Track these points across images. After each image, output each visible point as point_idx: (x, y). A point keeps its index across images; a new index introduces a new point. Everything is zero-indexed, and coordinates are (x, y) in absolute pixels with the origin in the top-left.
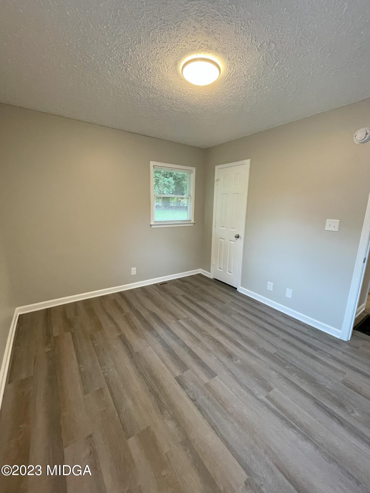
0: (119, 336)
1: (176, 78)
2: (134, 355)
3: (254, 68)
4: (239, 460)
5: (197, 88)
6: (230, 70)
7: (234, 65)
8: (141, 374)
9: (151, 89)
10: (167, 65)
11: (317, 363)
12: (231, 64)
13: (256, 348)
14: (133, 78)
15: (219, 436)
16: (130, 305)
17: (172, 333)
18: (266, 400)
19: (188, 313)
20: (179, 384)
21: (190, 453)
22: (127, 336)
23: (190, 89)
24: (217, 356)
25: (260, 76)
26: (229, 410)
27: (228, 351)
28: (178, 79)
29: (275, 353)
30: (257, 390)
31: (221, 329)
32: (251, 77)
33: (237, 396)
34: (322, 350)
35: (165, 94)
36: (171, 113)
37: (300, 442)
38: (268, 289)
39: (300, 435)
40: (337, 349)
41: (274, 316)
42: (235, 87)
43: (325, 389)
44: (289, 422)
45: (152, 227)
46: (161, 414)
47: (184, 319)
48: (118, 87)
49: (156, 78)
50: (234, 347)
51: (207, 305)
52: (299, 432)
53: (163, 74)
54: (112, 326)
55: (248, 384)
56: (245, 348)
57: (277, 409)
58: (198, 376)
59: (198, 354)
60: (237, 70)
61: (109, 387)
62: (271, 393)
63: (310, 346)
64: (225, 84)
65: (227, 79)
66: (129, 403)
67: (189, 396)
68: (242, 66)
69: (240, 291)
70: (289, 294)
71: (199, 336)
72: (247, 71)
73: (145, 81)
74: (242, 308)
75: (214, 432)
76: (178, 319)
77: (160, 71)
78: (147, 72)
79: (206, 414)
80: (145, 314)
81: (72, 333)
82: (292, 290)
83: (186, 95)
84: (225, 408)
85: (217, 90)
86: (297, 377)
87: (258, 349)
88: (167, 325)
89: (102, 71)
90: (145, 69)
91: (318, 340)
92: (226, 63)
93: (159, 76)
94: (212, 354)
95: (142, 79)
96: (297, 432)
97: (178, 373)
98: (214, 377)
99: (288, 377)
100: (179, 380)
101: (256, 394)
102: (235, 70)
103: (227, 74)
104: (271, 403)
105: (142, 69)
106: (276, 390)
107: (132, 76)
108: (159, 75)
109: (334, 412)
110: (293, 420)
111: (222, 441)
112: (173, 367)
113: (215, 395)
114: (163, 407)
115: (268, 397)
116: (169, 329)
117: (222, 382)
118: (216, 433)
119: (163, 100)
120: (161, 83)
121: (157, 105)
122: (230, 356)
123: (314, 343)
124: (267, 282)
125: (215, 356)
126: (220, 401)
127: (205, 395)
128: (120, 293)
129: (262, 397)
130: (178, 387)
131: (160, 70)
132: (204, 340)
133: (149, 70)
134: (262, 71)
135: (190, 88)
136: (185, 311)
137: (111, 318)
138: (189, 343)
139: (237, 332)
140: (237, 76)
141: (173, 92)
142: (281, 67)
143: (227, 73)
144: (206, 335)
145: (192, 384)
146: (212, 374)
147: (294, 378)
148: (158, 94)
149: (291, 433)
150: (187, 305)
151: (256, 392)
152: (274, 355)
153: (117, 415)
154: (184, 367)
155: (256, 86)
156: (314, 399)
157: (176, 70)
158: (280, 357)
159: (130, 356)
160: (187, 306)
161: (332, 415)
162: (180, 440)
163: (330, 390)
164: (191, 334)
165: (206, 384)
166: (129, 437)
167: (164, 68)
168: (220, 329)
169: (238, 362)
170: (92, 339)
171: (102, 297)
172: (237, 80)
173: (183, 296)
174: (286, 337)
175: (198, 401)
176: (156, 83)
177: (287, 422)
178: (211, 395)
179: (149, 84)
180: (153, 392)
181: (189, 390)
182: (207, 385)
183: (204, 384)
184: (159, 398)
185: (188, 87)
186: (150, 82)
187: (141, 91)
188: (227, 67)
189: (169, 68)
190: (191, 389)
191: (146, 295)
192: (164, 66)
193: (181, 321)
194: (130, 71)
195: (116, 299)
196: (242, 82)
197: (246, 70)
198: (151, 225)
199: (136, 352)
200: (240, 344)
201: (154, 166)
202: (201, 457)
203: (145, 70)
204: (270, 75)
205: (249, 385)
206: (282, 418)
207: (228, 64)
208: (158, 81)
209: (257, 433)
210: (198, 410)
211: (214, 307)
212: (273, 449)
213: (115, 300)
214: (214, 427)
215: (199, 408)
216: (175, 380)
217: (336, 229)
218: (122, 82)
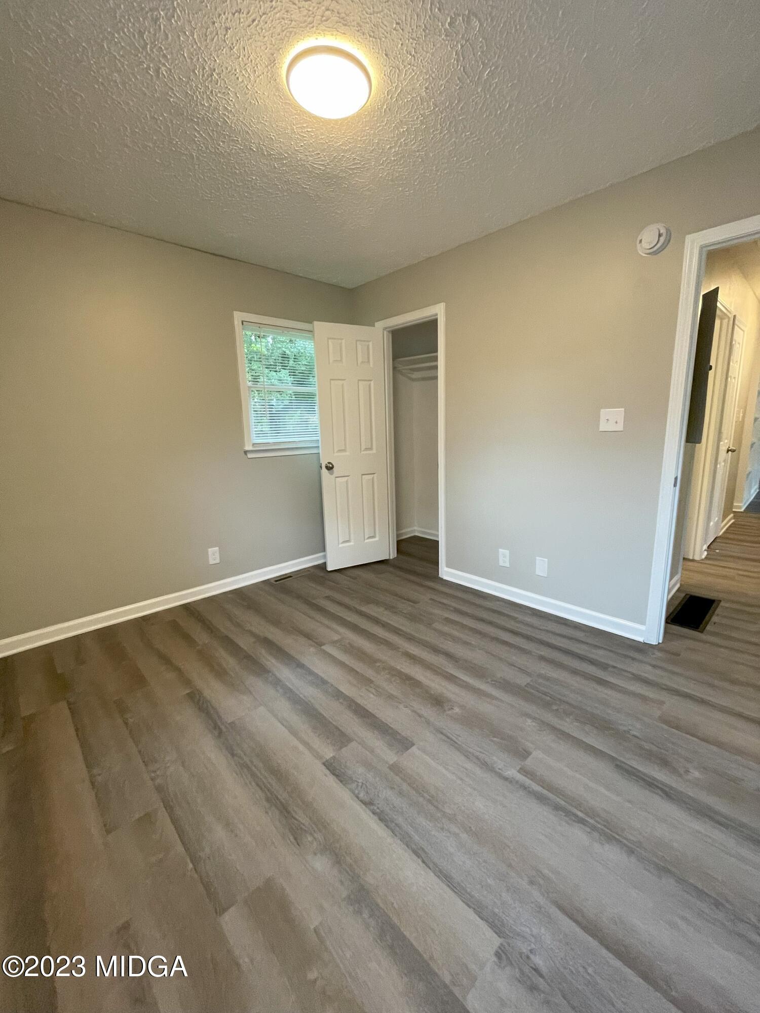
0: (188, 694)
1: (276, 100)
2: (224, 730)
3: (441, 82)
4: (478, 908)
5: (324, 129)
6: (392, 83)
7: (398, 71)
8: (244, 768)
9: (221, 127)
10: (251, 65)
11: (610, 692)
12: (391, 68)
13: (489, 680)
14: (175, 95)
15: (431, 868)
16: (209, 628)
17: (311, 672)
18: (520, 777)
19: (342, 630)
20: (334, 774)
21: (371, 916)
22: (207, 693)
23: (309, 130)
24: (412, 706)
25: (454, 105)
26: (448, 811)
27: (433, 693)
28: (281, 103)
29: (528, 684)
30: (500, 760)
31: (414, 653)
32: (436, 105)
33: (461, 779)
34: (614, 667)
35: (253, 141)
36: (272, 194)
37: (597, 847)
38: (501, 563)
39: (596, 834)
40: (641, 662)
41: (516, 616)
42: (403, 131)
43: (631, 737)
44: (570, 812)
45: (250, 456)
46: (296, 844)
47: (334, 643)
48: (143, 121)
49: (229, 99)
50: (445, 683)
51: (381, 609)
52: (594, 828)
53: (244, 86)
54: (170, 676)
55: (481, 752)
56: (466, 682)
57: (545, 792)
58: (372, 751)
59: (370, 708)
60: (406, 86)
61: (169, 808)
62: (529, 762)
63: (592, 662)
64: (383, 122)
65: (385, 107)
66: (220, 833)
67: (358, 797)
68: (416, 74)
69: (445, 578)
70: (541, 567)
71: (369, 673)
72: (427, 88)
73: (206, 105)
74: (452, 609)
75: (420, 861)
76: (321, 644)
77: (238, 78)
78: (207, 79)
79: (399, 827)
80: (245, 642)
81: (69, 704)
82: (546, 560)
83: (301, 146)
84: (437, 808)
85: (366, 136)
86: (577, 724)
87: (493, 682)
88: (296, 659)
89: (98, 72)
90: (203, 70)
91: (605, 649)
92: (382, 64)
93: (236, 94)
94: (400, 703)
95: (197, 101)
96: (589, 830)
97: (329, 753)
98: (407, 749)
99: (558, 726)
100: (332, 767)
101: (499, 769)
102: (402, 85)
103: (386, 95)
104: (531, 782)
105: (196, 72)
106: (537, 754)
107: (173, 89)
108: (236, 91)
109: (655, 779)
110: (579, 806)
111: (438, 877)
112: (317, 743)
113: (415, 785)
114: (301, 828)
115: (523, 771)
116: (300, 665)
117: (427, 757)
118: (423, 862)
119: (250, 160)
120: (243, 114)
121: (237, 172)
122: (438, 702)
123: (599, 655)
124: (498, 552)
125: (407, 707)
126: (425, 795)
127: (392, 788)
128: (186, 607)
129: (512, 773)
130: (331, 781)
131: (237, 75)
132: (381, 680)
133: (212, 75)
134: (455, 91)
135: (307, 127)
136: (335, 626)
137: (166, 660)
138: (347, 689)
139: (448, 655)
140: (406, 101)
141: (272, 138)
142: (493, 82)
143: (386, 92)
144: (384, 669)
145: (361, 770)
146: (403, 743)
147: (569, 726)
148: (239, 144)
149: (578, 834)
150: (338, 614)
151: (499, 765)
152: (526, 688)
153: (191, 866)
154: (340, 738)
155: (447, 129)
156: (613, 759)
157: (273, 78)
158: (537, 691)
159: (216, 733)
160: (339, 616)
161: (651, 784)
162: (345, 894)
163: (640, 737)
164: (351, 670)
165: (392, 765)
166: (225, 910)
167: (247, 70)
168: (412, 652)
169: (455, 712)
170: (122, 709)
171: (144, 618)
172: (407, 113)
173: (328, 598)
174: (545, 652)
175: (378, 804)
176: (231, 110)
177: (568, 813)
178: (405, 787)
179: (216, 115)
180: (276, 802)
181: (356, 783)
182: (395, 768)
183: (387, 765)
184: (288, 812)
185: (305, 125)
186: (217, 108)
187: (199, 132)
188: (385, 75)
189: (257, 73)
190: (360, 781)
191: (245, 604)
192: (247, 66)
193: (328, 648)
194: (168, 77)
195: (177, 620)
196: (417, 118)
197: (424, 87)
198: (246, 452)
199: (229, 722)
200: (457, 677)
201: (242, 322)
202: (395, 920)
203: (203, 75)
204: (473, 101)
205: (484, 753)
206: (557, 808)
207: (385, 69)
208: (234, 105)
209: (509, 847)
210: (379, 821)
211: (395, 612)
212: (546, 871)
213: (175, 620)
214: (418, 853)
215: (382, 817)
216: (324, 767)
217: (620, 427)
218: (152, 108)
